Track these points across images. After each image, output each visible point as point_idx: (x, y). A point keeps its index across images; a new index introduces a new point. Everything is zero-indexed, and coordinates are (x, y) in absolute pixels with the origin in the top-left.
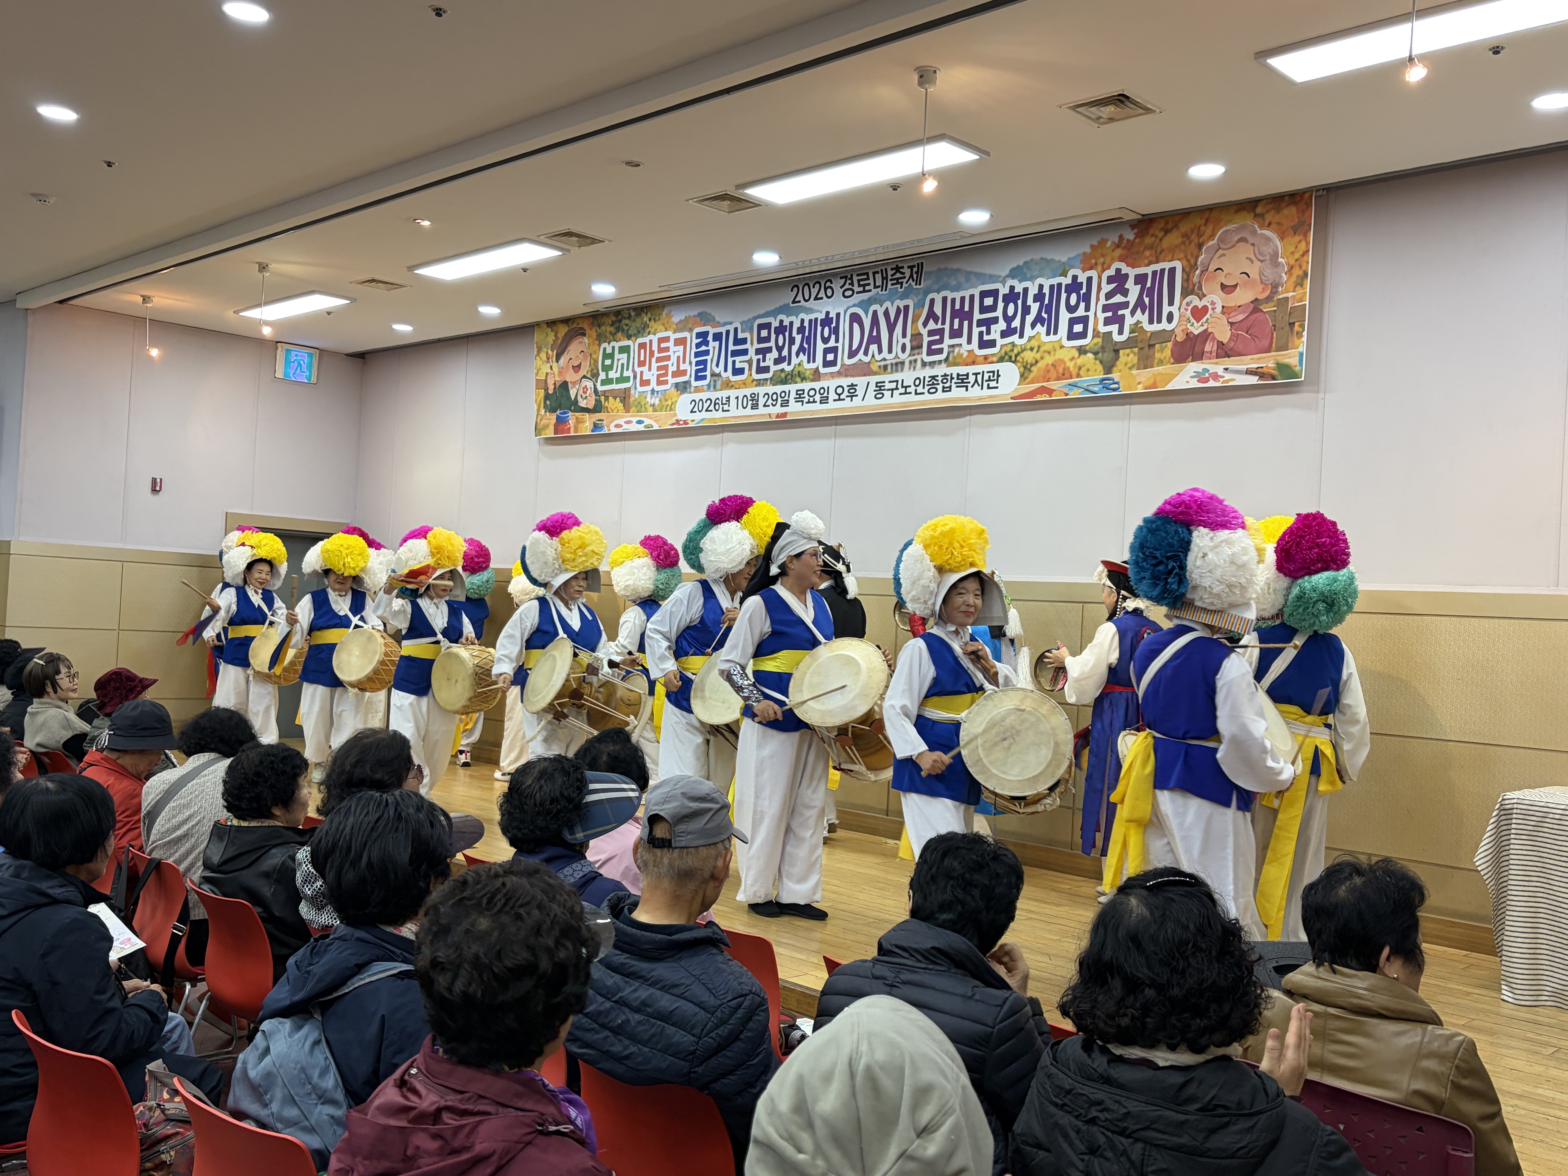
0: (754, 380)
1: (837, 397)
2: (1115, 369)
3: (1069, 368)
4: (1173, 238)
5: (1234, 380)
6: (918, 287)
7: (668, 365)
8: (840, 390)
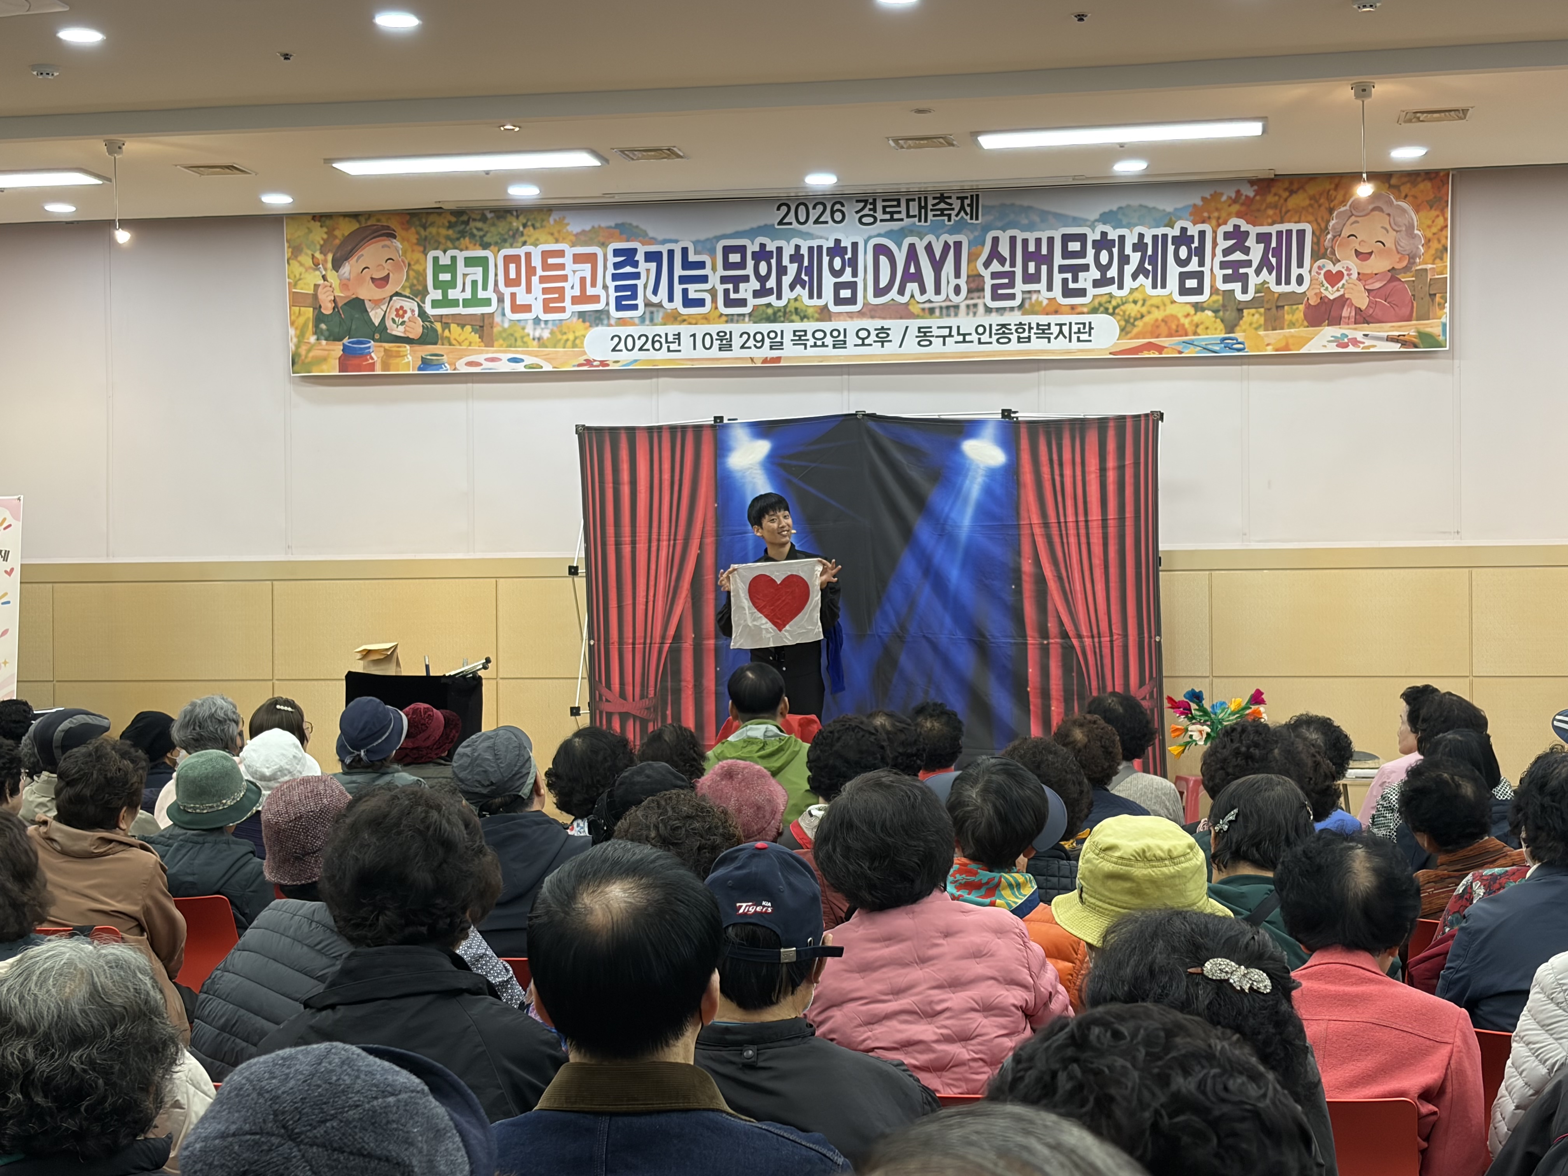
0: (721, 315)
1: (860, 342)
2: (1238, 328)
3: (1183, 325)
4: (1299, 200)
5: (1374, 346)
6: (974, 221)
7: (563, 288)
8: (863, 334)
